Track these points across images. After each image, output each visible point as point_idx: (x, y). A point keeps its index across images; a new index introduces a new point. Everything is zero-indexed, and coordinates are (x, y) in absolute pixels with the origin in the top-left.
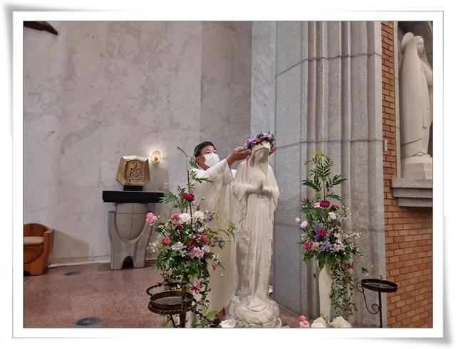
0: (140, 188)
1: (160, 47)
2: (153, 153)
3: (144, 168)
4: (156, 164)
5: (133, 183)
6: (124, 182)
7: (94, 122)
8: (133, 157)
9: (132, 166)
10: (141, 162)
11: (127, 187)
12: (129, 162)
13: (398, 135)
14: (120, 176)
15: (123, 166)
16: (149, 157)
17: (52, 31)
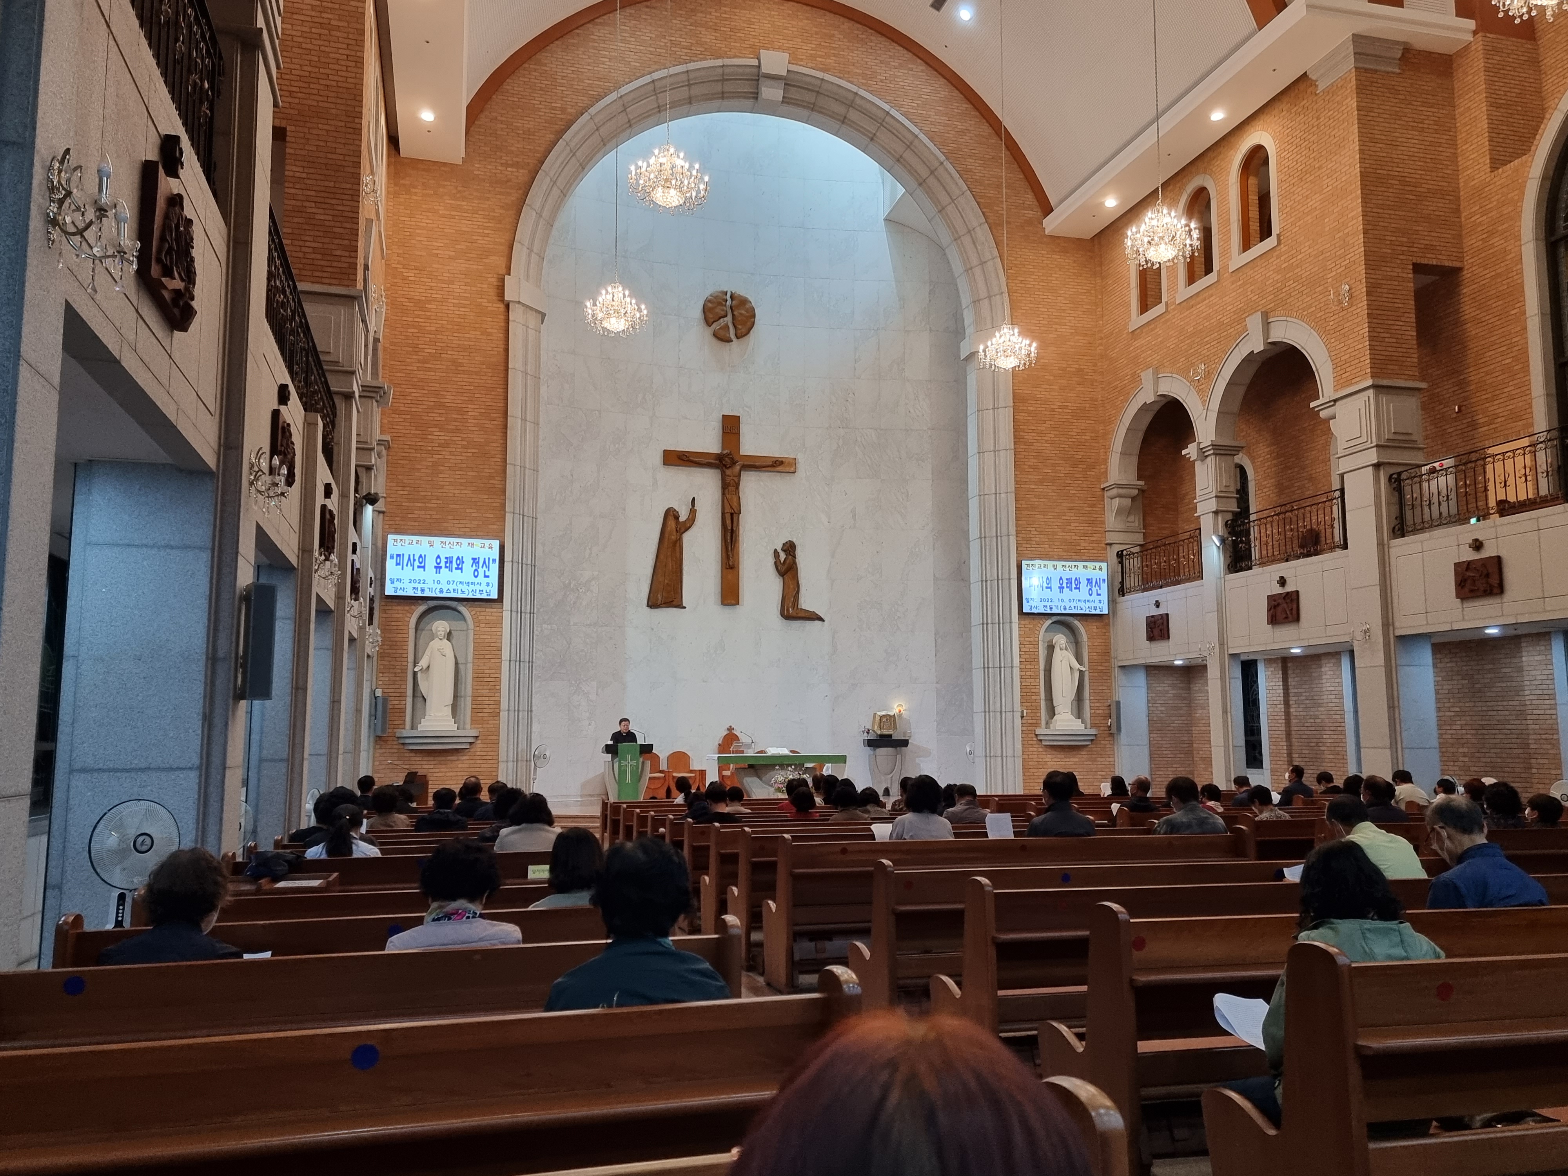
0: (890, 736)
1: (898, 614)
2: (897, 706)
3: (890, 720)
4: (900, 715)
5: (886, 732)
6: (879, 732)
7: (852, 685)
8: (883, 713)
9: (884, 720)
10: (890, 716)
11: (881, 736)
12: (881, 717)
13: (1043, 703)
14: (876, 728)
15: (878, 719)
16: (895, 711)
17: (821, 619)
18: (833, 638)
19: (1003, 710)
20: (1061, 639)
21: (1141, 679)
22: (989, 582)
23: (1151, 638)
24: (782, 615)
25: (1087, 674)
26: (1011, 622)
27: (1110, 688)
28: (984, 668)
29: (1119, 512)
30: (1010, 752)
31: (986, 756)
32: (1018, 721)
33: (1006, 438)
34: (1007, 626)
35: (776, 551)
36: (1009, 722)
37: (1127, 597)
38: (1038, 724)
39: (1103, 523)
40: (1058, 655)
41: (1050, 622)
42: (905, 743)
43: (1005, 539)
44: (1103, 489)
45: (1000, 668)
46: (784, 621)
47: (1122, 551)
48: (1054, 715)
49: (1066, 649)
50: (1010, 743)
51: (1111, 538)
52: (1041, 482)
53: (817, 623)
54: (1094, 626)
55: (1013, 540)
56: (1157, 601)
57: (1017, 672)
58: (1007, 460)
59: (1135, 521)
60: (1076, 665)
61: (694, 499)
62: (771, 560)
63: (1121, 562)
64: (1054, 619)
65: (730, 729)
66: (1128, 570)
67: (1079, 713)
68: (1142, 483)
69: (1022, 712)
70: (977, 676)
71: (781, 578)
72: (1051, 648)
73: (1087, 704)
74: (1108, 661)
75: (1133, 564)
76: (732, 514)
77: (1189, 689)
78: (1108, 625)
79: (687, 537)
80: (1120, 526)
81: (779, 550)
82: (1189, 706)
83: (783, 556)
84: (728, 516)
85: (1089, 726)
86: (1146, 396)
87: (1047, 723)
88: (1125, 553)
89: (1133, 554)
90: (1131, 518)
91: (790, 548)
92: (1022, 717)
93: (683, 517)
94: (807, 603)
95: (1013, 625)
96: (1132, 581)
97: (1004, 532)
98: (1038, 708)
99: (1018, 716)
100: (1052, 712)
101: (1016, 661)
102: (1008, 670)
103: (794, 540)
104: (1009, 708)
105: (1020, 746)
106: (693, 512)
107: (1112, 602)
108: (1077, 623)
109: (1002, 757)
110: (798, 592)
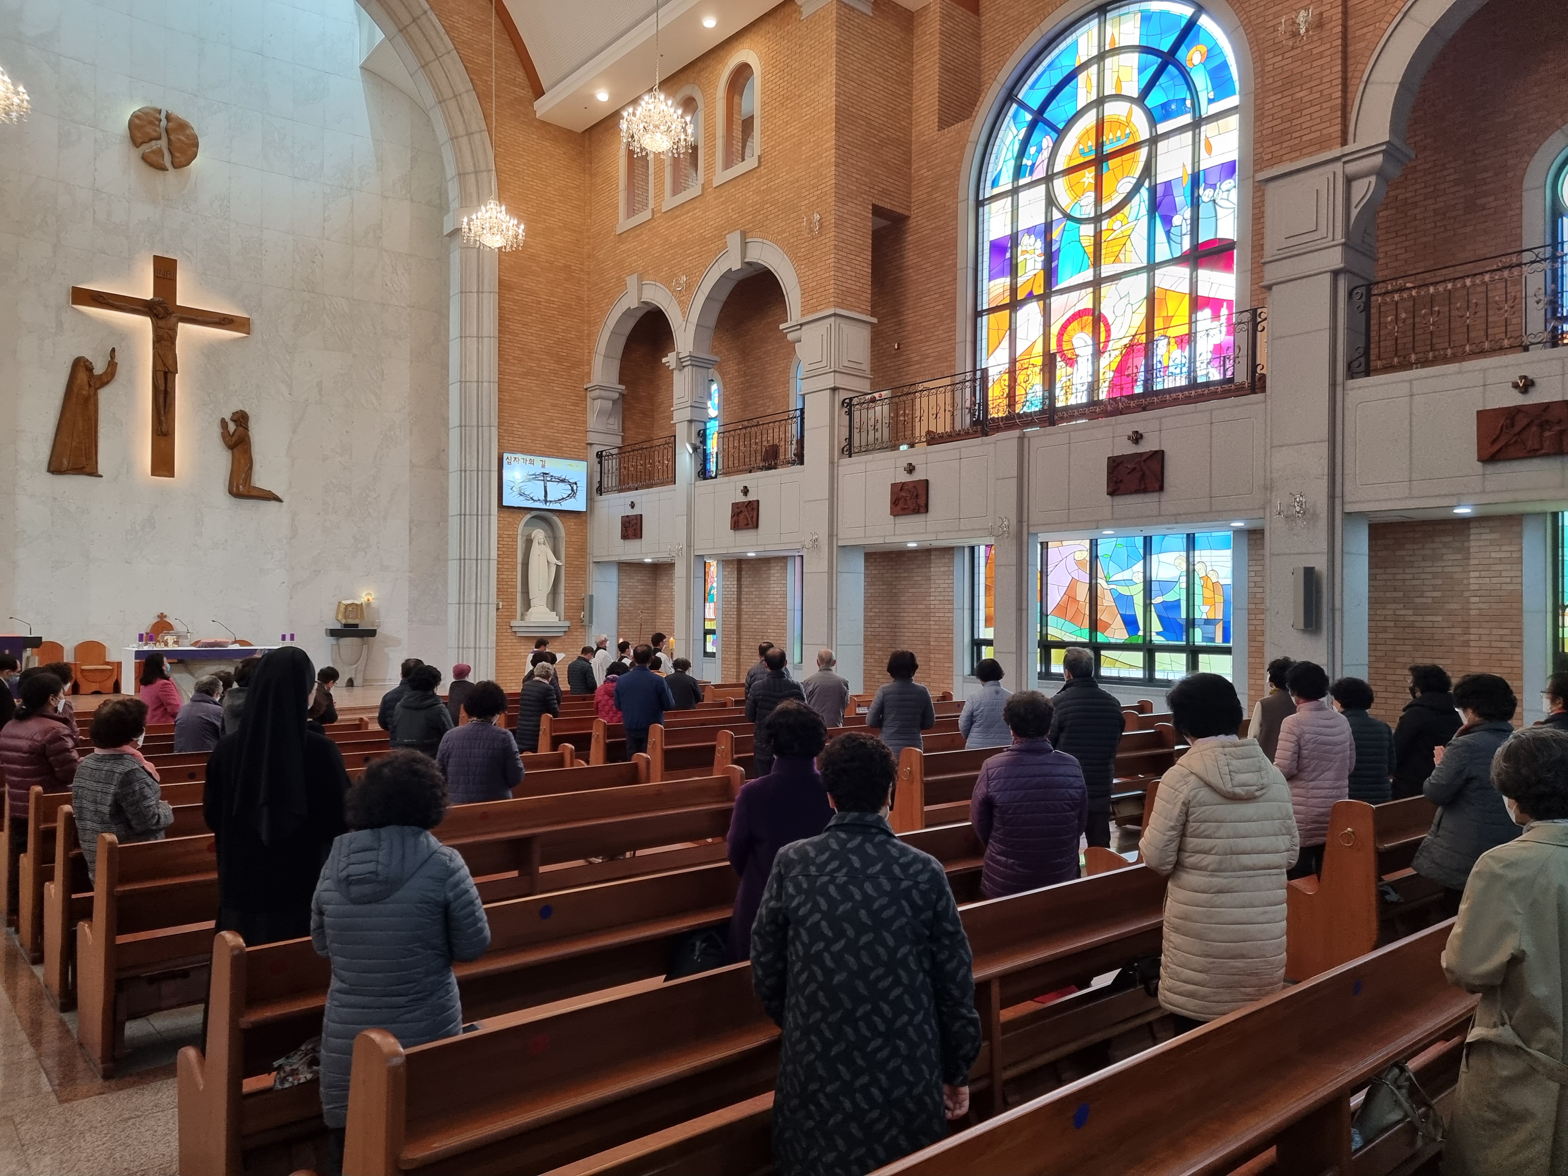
0: (356, 626)
1: (369, 499)
2: (364, 596)
3: (357, 608)
4: (369, 604)
5: (351, 621)
6: (344, 622)
7: (315, 571)
8: (349, 602)
9: (350, 609)
10: (357, 605)
11: (346, 625)
12: (347, 606)
13: (519, 596)
14: (340, 617)
15: (342, 608)
16: (363, 599)
17: (278, 500)
18: (293, 520)
19: (479, 602)
20: (539, 534)
21: (613, 575)
22: (468, 472)
23: (625, 536)
24: (231, 492)
25: (563, 567)
26: (490, 515)
27: (584, 582)
28: (460, 559)
29: (601, 413)
30: (483, 644)
31: (458, 648)
32: (493, 613)
33: (490, 325)
34: (486, 518)
35: (223, 421)
36: (484, 614)
37: (604, 497)
38: (514, 617)
39: (585, 422)
40: (536, 549)
41: (529, 516)
42: (372, 633)
43: (486, 429)
44: (586, 389)
45: (477, 560)
46: (233, 499)
47: (602, 452)
48: (529, 607)
49: (544, 544)
50: (483, 635)
51: (592, 438)
52: (525, 375)
53: (274, 503)
54: (572, 522)
55: (495, 432)
56: (632, 502)
57: (494, 565)
58: (490, 348)
59: (615, 424)
60: (553, 559)
61: (113, 350)
62: (217, 430)
63: (600, 463)
64: (534, 513)
65: (162, 616)
66: (606, 470)
67: (553, 605)
68: (623, 387)
69: (498, 604)
70: (453, 568)
71: (230, 452)
72: (529, 542)
73: (562, 598)
74: (584, 557)
75: (611, 465)
76: (166, 373)
77: (655, 585)
78: (586, 522)
79: (104, 395)
80: (600, 427)
81: (228, 419)
82: (654, 600)
83: (232, 427)
84: (161, 375)
85: (562, 618)
86: (630, 301)
87: (522, 615)
88: (604, 453)
89: (612, 455)
90: (612, 421)
91: (241, 419)
92: (498, 609)
93: (99, 368)
94: (261, 480)
95: (492, 517)
96: (610, 481)
97: (486, 422)
98: (514, 600)
99: (493, 608)
100: (527, 604)
101: (494, 554)
102: (485, 563)
103: (247, 410)
104: (484, 600)
105: (495, 638)
106: (112, 366)
107: (590, 500)
108: (556, 519)
109: (475, 648)
110: (251, 468)
